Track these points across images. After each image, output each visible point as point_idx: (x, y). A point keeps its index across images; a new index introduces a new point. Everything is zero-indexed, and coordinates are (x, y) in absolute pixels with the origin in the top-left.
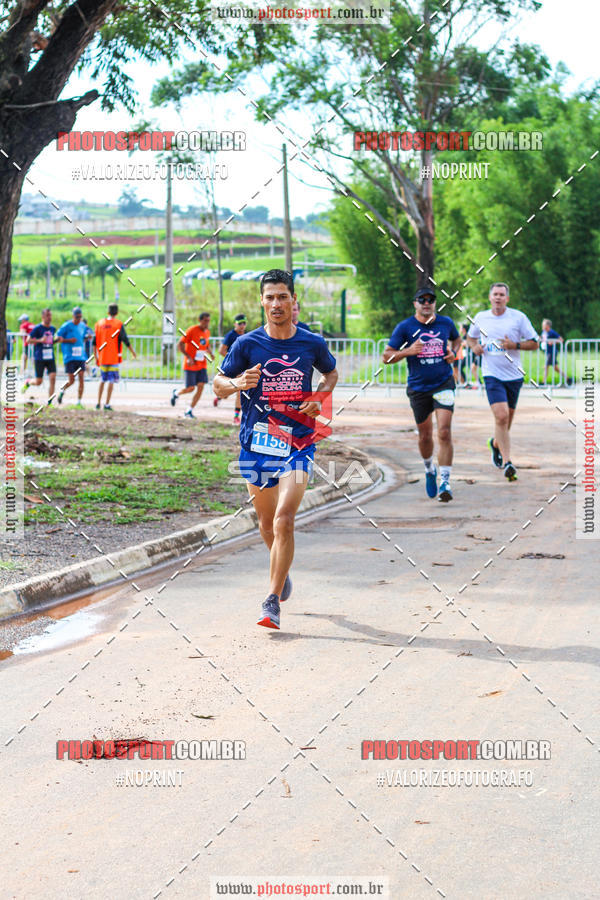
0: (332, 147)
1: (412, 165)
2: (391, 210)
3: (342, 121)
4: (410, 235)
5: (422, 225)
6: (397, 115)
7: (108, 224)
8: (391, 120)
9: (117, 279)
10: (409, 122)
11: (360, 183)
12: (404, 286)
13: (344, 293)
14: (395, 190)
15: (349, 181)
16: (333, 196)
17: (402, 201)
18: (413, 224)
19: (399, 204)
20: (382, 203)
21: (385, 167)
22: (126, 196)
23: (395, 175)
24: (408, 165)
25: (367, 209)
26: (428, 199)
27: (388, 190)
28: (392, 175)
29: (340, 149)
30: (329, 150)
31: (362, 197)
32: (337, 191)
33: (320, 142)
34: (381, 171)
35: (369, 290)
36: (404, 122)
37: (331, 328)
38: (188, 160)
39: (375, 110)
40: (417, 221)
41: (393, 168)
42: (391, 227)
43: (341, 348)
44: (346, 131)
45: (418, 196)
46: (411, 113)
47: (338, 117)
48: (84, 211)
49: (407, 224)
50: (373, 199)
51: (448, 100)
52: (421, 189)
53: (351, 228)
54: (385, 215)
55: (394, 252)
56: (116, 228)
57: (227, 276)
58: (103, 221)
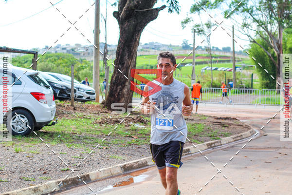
0: (250, 27)
1: (276, 33)
2: (269, 48)
3: (252, 18)
4: (275, 56)
5: (279, 52)
6: (271, 16)
7: (178, 52)
8: (269, 18)
9: (180, 70)
10: (275, 19)
11: (259, 39)
12: (273, 73)
13: (252, 75)
14: (270, 41)
15: (255, 38)
16: (249, 43)
17: (272, 45)
18: (276, 52)
19: (271, 46)
20: (266, 46)
21: (267, 34)
22: (184, 43)
23: (270, 37)
24: (275, 33)
25: (261, 47)
26: (281, 44)
27: (268, 41)
28: (269, 36)
29: (252, 27)
30: (248, 28)
31: (259, 43)
32: (251, 41)
33: (245, 25)
34: (266, 35)
35: (261, 74)
36: (273, 19)
37: (249, 86)
38: (202, 31)
39: (263, 15)
40: (277, 51)
41: (269, 34)
42: (268, 53)
43: (251, 93)
44: (254, 21)
45: (277, 43)
46: (275, 16)
47: (251, 17)
48: (171, 48)
49: (274, 52)
50: (263, 44)
51: (288, 12)
52: (279, 41)
53: (256, 54)
54: (267, 49)
55: (270, 62)
56: (181, 53)
57: (216, 69)
58: (176, 51)
